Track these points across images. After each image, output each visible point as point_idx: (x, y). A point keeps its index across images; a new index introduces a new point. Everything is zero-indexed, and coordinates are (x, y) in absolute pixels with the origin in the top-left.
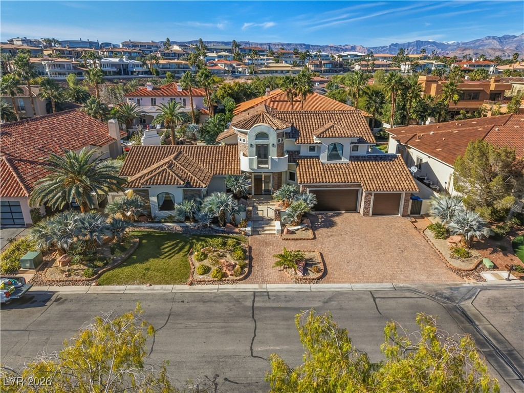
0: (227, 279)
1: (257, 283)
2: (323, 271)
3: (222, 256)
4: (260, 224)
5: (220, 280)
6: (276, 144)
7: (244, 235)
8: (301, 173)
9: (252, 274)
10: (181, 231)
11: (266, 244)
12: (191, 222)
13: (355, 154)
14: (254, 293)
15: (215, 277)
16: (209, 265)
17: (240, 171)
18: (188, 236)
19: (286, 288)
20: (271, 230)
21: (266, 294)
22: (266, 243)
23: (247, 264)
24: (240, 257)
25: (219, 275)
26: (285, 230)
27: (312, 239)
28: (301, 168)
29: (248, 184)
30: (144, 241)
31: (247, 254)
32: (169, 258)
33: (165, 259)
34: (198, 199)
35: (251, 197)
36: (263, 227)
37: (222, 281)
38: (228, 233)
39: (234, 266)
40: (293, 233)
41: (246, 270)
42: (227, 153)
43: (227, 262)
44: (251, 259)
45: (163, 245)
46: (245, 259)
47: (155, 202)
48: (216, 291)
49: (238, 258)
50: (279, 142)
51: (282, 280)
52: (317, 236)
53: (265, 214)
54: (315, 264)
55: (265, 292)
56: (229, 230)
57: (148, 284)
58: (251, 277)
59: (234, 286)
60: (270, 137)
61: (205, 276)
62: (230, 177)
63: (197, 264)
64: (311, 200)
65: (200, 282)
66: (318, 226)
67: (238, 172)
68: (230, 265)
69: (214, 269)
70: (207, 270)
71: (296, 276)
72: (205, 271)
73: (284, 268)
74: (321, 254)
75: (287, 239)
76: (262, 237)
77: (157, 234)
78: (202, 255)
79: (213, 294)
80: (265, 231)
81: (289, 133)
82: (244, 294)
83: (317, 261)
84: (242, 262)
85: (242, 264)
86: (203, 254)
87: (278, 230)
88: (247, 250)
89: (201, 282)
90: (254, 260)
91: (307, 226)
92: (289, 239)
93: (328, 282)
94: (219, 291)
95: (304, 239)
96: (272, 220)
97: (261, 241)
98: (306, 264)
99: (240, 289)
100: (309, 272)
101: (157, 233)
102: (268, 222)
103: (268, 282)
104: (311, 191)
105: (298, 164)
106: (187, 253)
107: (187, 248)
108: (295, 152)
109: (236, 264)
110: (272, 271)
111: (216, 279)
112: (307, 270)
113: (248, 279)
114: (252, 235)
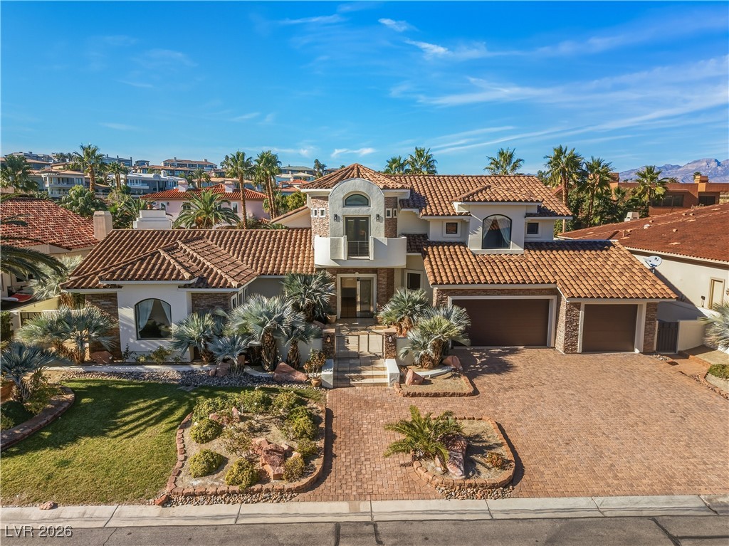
0: (265, 487)
1: (346, 498)
2: (513, 464)
3: (260, 430)
4: (351, 365)
5: (246, 491)
6: (382, 215)
7: (316, 386)
8: (435, 267)
9: (333, 474)
10: (178, 380)
11: (368, 405)
12: (202, 363)
13: (534, 238)
14: (338, 526)
15: (233, 483)
16: (223, 451)
17: (313, 268)
18: (191, 388)
19: (424, 512)
20: (378, 376)
21: (370, 529)
22: (366, 402)
23: (319, 450)
24: (304, 432)
25: (245, 477)
26: (409, 376)
27: (470, 395)
28: (432, 260)
29: (330, 291)
30: (85, 400)
31: (322, 425)
32: (128, 437)
33: (119, 439)
34: (220, 312)
35: (334, 321)
36: (359, 371)
37: (253, 492)
38: (280, 383)
39: (286, 454)
40: (425, 382)
41: (318, 463)
42: (290, 242)
43: (269, 443)
44: (330, 438)
45: (128, 407)
46: (314, 437)
47: (129, 320)
48: (232, 521)
49: (298, 435)
50: (389, 215)
51: (412, 490)
52: (480, 390)
53: (364, 349)
54: (490, 448)
55: (367, 523)
56: (283, 376)
57: (48, 504)
58: (328, 482)
59: (283, 507)
60: (373, 203)
61: (208, 480)
62: (293, 277)
63: (195, 450)
64: (458, 319)
65: (190, 497)
66: (477, 371)
67: (310, 270)
68: (276, 450)
69: (234, 459)
70: (214, 465)
71: (447, 478)
72: (210, 467)
73: (415, 458)
74: (500, 426)
75: (414, 395)
76: (356, 391)
77: (121, 387)
78: (209, 427)
79: (221, 532)
80: (363, 378)
81: (407, 200)
82: (309, 531)
83: (492, 441)
84: (308, 444)
85: (307, 449)
86: (212, 424)
87: (392, 375)
88: (321, 418)
89: (194, 495)
90: (338, 440)
91: (455, 370)
92: (420, 395)
93: (532, 494)
94: (241, 521)
95: (453, 395)
96: (377, 357)
97: (356, 399)
98: (469, 447)
99: (297, 515)
100: (479, 467)
101: (123, 383)
102: (371, 360)
103: (372, 496)
104: (455, 303)
105: (425, 254)
106: (176, 423)
107: (179, 413)
108: (419, 236)
109: (291, 449)
110: (383, 467)
111: (237, 488)
112: (473, 462)
113: (322, 486)
114: (334, 388)
